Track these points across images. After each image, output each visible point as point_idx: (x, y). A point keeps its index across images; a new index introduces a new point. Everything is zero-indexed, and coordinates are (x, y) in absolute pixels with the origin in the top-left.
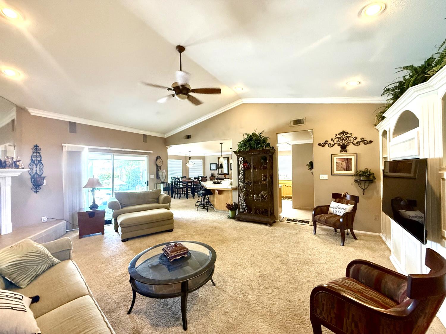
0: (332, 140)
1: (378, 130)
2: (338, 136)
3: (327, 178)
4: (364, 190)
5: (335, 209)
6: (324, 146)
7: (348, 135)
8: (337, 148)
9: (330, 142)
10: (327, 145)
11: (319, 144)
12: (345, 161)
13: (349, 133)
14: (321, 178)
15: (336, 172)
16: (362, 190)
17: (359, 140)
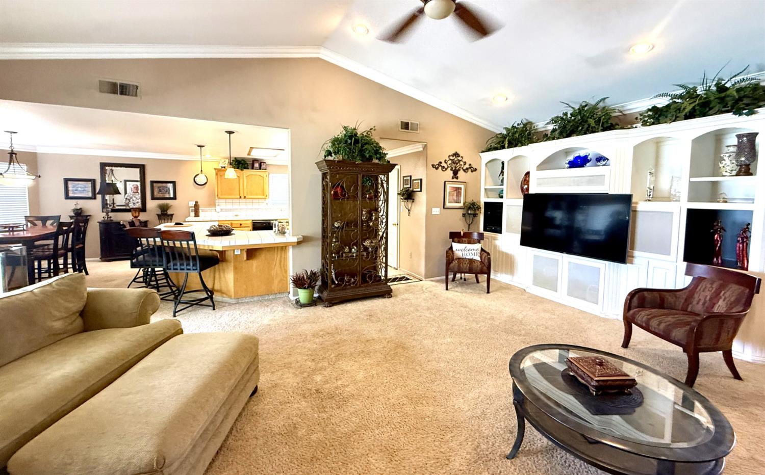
0: (445, 161)
1: (481, 157)
2: (451, 158)
3: (439, 213)
4: (469, 225)
5: (463, 252)
6: (437, 169)
7: (460, 158)
8: (450, 173)
9: (443, 164)
10: (440, 168)
11: (433, 166)
12: (456, 190)
13: (461, 156)
14: (433, 213)
15: (448, 205)
16: (467, 226)
17: (467, 166)
